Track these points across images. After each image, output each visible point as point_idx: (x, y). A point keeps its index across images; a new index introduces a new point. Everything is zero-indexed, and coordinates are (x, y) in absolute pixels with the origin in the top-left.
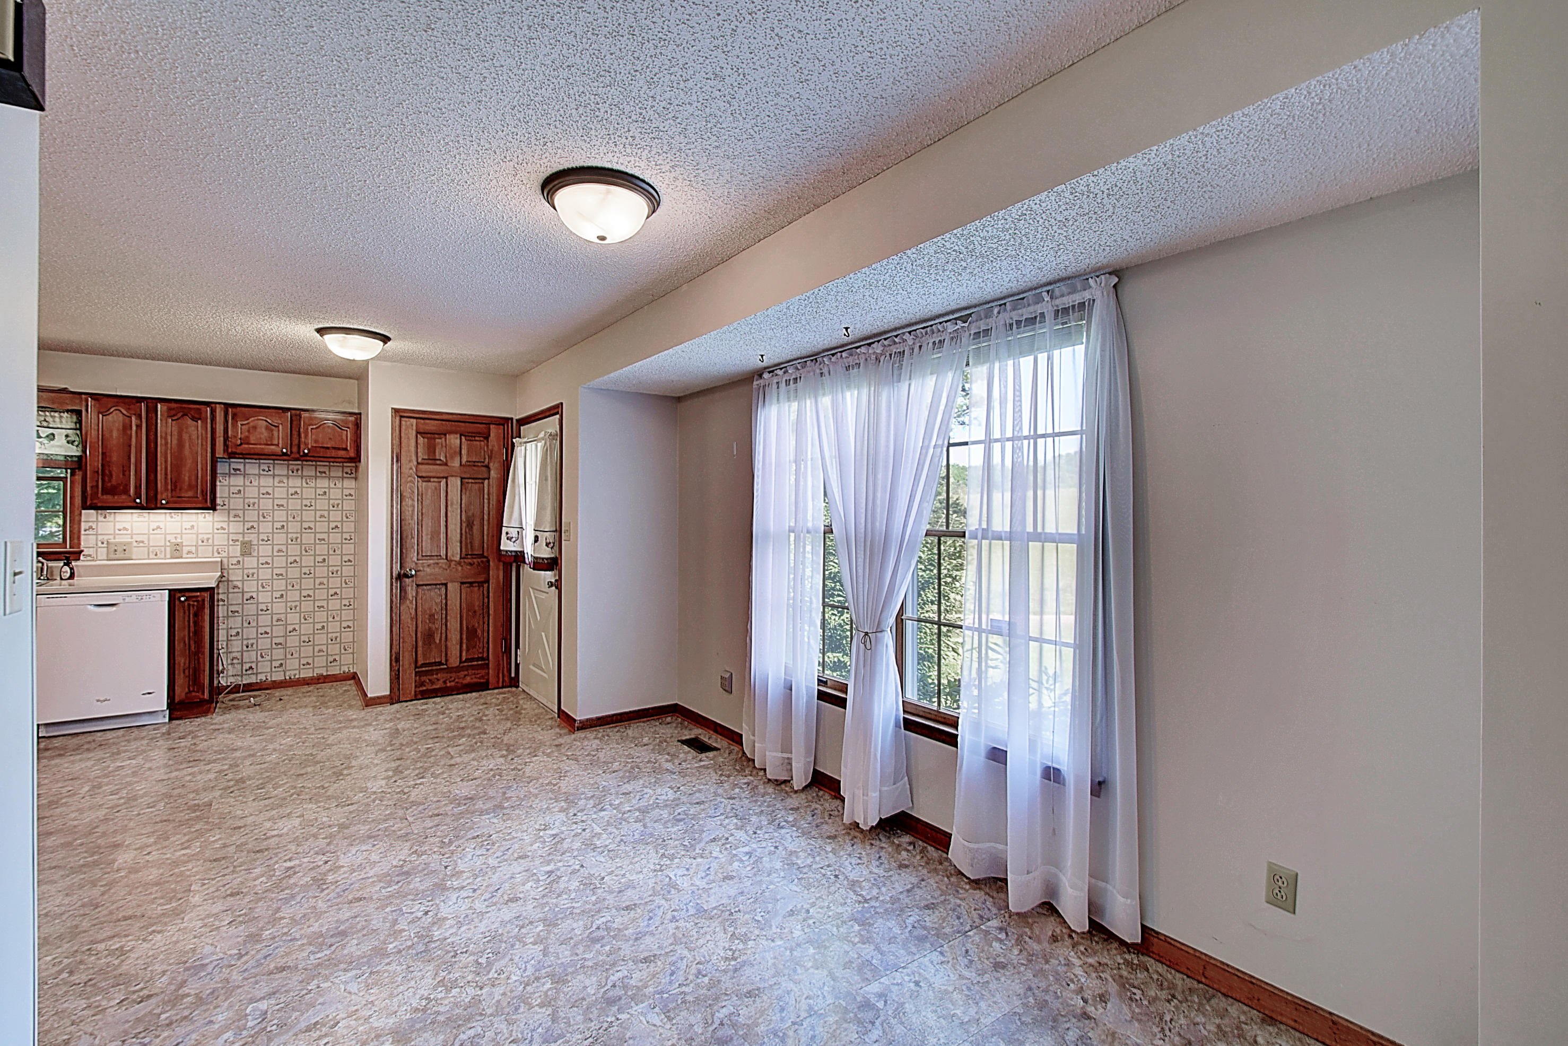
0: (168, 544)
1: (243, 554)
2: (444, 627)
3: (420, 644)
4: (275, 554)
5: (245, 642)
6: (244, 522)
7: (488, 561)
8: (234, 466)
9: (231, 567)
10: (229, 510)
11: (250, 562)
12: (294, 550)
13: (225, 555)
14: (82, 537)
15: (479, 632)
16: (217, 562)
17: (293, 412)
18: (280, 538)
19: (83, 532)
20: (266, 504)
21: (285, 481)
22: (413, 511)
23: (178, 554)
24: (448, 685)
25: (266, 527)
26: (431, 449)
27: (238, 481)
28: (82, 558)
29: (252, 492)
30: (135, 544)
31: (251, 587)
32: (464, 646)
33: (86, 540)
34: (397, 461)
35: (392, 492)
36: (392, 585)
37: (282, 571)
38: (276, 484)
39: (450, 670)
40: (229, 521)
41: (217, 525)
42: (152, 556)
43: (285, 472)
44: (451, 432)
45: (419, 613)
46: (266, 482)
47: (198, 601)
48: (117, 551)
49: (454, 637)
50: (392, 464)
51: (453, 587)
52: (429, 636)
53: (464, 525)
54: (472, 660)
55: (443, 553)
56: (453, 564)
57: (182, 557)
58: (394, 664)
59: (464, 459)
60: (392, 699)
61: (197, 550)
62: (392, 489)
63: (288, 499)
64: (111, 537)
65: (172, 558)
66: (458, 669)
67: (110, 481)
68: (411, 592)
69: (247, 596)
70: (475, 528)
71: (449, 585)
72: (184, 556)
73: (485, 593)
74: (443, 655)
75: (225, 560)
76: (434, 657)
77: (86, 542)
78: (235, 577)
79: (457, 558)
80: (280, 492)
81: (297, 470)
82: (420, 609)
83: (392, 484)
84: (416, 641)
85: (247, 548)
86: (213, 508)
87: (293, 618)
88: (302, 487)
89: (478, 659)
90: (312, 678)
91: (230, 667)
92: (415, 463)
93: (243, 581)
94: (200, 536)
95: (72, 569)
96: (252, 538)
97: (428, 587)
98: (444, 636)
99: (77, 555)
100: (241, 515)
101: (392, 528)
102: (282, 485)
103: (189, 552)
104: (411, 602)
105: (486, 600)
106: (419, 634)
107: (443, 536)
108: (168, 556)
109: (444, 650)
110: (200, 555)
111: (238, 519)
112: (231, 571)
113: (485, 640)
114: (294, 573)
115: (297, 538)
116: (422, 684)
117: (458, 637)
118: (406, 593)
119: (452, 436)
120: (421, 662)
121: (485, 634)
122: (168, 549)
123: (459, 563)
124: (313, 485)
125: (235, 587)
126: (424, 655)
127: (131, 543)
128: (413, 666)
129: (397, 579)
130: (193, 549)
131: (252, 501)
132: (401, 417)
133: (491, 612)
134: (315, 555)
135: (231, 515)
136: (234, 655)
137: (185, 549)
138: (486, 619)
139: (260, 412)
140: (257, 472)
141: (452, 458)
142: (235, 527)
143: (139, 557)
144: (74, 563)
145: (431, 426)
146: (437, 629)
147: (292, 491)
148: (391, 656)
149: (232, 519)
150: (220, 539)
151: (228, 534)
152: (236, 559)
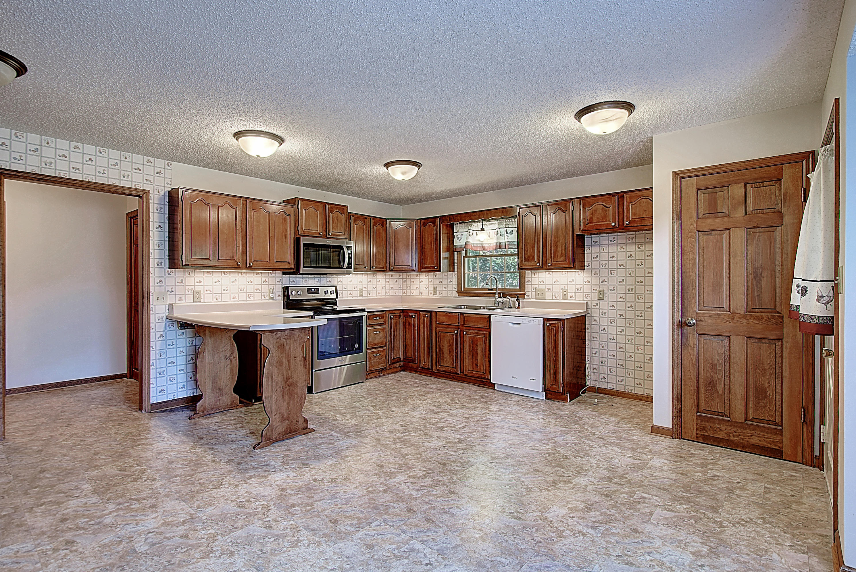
0: (561, 291)
1: (600, 299)
2: (727, 378)
3: (702, 390)
4: (618, 300)
5: (601, 359)
6: (600, 277)
7: (782, 317)
8: (594, 239)
9: (593, 307)
10: (592, 269)
11: (603, 304)
12: (631, 297)
13: (589, 299)
14: (526, 286)
15: (770, 392)
16: (584, 303)
17: (620, 194)
18: (622, 289)
19: (526, 283)
20: (613, 264)
21: (624, 247)
22: (694, 263)
23: (565, 297)
24: (732, 438)
25: (613, 281)
26: (713, 204)
27: (596, 249)
28: (526, 297)
29: (604, 257)
30: (547, 290)
31: (604, 322)
32: (751, 404)
33: (528, 287)
34: (678, 219)
35: (673, 247)
36: (673, 331)
37: (623, 313)
38: (619, 250)
39: (733, 424)
40: (592, 277)
41: (586, 279)
42: (554, 298)
43: (624, 241)
44: (734, 183)
45: (701, 361)
46: (613, 249)
47: (555, 327)
48: (540, 294)
49: (739, 391)
50: (673, 222)
51: (738, 342)
52: (711, 384)
53: (751, 277)
54: (761, 421)
55: (725, 305)
56: (736, 317)
57: (567, 299)
58: (676, 403)
59: (750, 208)
60: (673, 433)
61: (575, 295)
62: (673, 244)
63: (626, 260)
64: (537, 286)
65: (563, 299)
66: (742, 426)
67: (527, 254)
68: (693, 339)
69: (602, 328)
70: (764, 282)
71: (732, 337)
72: (569, 298)
73: (778, 351)
74: (727, 407)
75: (589, 302)
76: (717, 406)
77: (528, 288)
78: (595, 314)
79: (743, 311)
80: (621, 256)
81: (632, 238)
82: (701, 357)
83: (673, 240)
84: (698, 387)
85: (601, 295)
86: (582, 267)
87: (630, 348)
88: (635, 251)
89: (769, 422)
90: (643, 396)
91: (592, 373)
92: (695, 218)
93: (599, 317)
94: (577, 286)
95: (519, 303)
96: (605, 288)
97: (711, 338)
98: (727, 387)
99: (523, 295)
100: (598, 273)
101: (673, 280)
102: (622, 250)
103: (571, 296)
104: (693, 349)
105: (779, 360)
106: (701, 381)
107: (725, 288)
108: (561, 298)
109: (727, 402)
110: (576, 299)
111: (597, 275)
112: (592, 310)
113: (778, 403)
114: (630, 315)
115: (632, 289)
116: (704, 429)
117: (744, 393)
118: (687, 340)
119: (735, 186)
120: (703, 407)
121: (778, 397)
122: (561, 293)
123: (744, 316)
124: (643, 249)
125: (595, 321)
126: (706, 402)
127: (545, 290)
128: (695, 409)
129: (678, 326)
130: (573, 294)
131: (604, 262)
132: (682, 178)
133: (786, 374)
134: (645, 303)
135: (593, 273)
136: (595, 366)
137: (569, 294)
138: (779, 381)
139: (598, 200)
140: (607, 243)
141: (735, 208)
142: (595, 281)
143: (549, 298)
144: (521, 300)
145: (711, 180)
146: (720, 380)
147: (629, 254)
148: (673, 395)
149: (593, 275)
150: (587, 289)
151: (591, 285)
152: (596, 302)
